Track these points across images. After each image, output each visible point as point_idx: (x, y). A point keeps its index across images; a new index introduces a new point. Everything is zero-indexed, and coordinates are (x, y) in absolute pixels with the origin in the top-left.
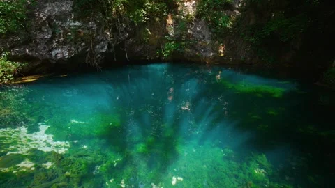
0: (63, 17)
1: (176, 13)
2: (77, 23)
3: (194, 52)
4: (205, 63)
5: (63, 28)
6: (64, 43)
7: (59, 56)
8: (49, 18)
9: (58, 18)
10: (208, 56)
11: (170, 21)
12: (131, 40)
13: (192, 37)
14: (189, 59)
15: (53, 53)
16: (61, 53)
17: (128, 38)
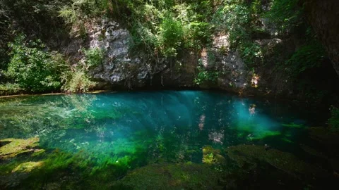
0: (122, 56)
1: (211, 46)
2: (129, 60)
3: (227, 81)
4: (237, 94)
5: (121, 63)
6: (119, 72)
7: (115, 80)
8: (114, 58)
9: (118, 57)
10: (241, 86)
11: (204, 54)
12: (168, 70)
13: (225, 67)
14: (223, 88)
15: (112, 78)
16: (116, 78)
17: (166, 68)
